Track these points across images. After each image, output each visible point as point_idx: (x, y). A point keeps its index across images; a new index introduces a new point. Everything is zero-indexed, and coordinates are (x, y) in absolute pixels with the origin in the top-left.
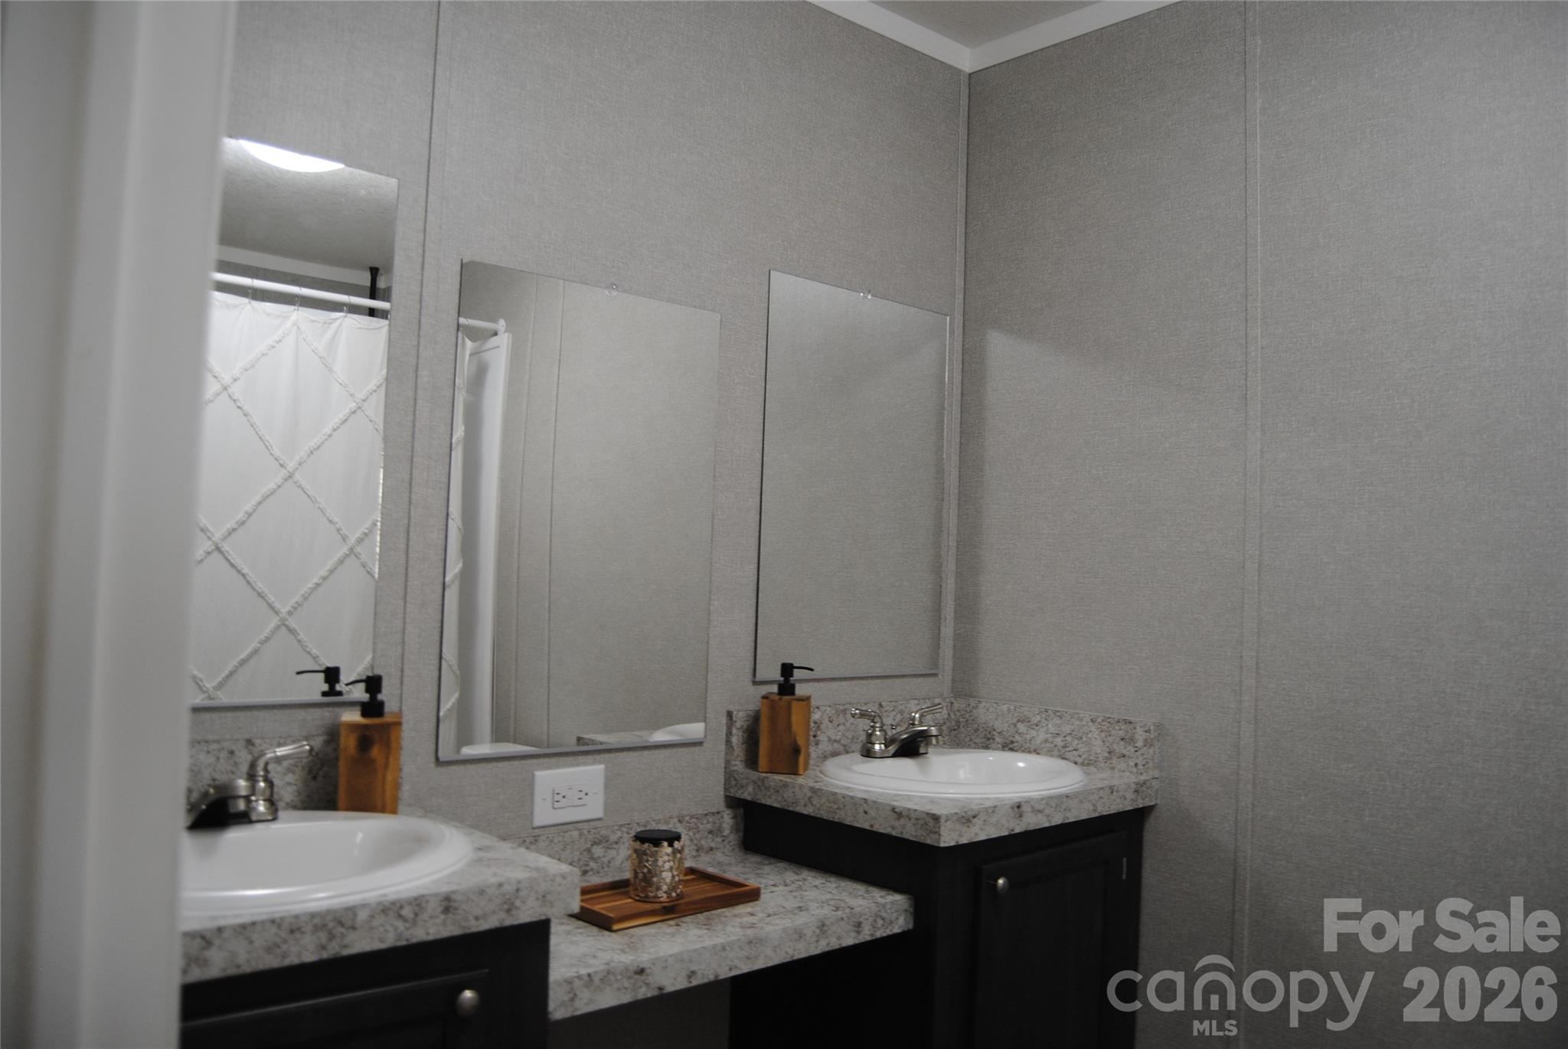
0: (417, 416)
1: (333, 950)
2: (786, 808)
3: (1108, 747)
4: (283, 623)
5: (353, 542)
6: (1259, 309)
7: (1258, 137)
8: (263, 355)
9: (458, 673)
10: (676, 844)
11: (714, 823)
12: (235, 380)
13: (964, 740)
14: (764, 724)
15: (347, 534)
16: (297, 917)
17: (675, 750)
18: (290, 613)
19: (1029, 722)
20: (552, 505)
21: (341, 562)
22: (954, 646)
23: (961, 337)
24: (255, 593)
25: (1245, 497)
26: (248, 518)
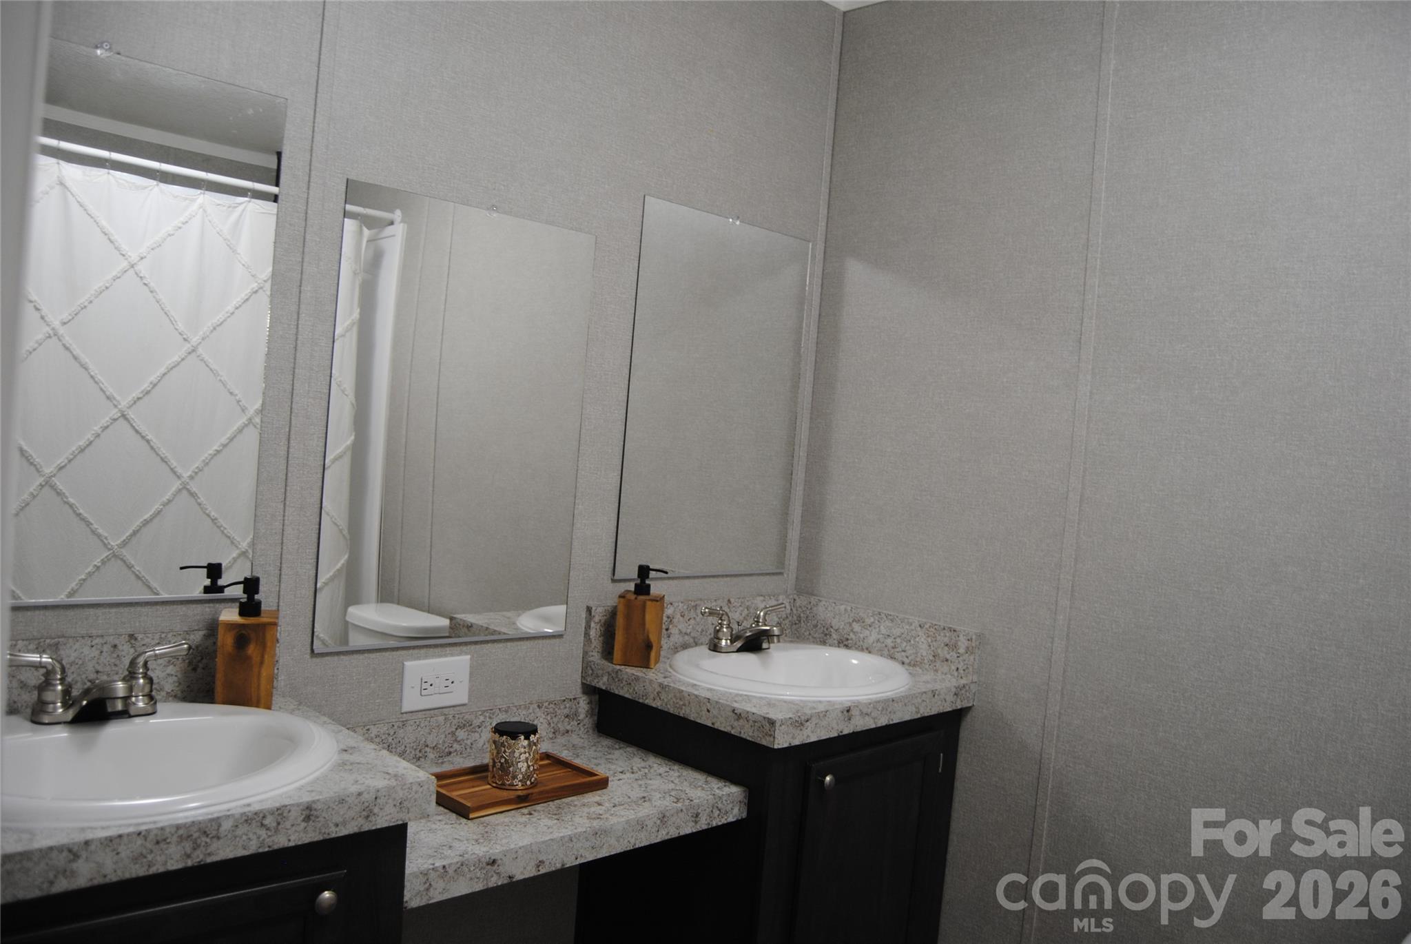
0: (300, 329)
1: (198, 857)
2: (637, 699)
3: (933, 651)
4: (185, 487)
5: (251, 413)
6: (1098, 260)
7: (1110, 96)
8: (170, 235)
9: (348, 537)
10: (532, 738)
11: (571, 708)
12: (142, 258)
13: (803, 634)
14: (620, 621)
15: (247, 406)
16: (162, 829)
17: (536, 642)
18: (191, 478)
19: (863, 622)
20: (438, 388)
21: (240, 431)
22: (800, 548)
23: (822, 262)
24: (159, 458)
25: (1072, 434)
26: (153, 388)
